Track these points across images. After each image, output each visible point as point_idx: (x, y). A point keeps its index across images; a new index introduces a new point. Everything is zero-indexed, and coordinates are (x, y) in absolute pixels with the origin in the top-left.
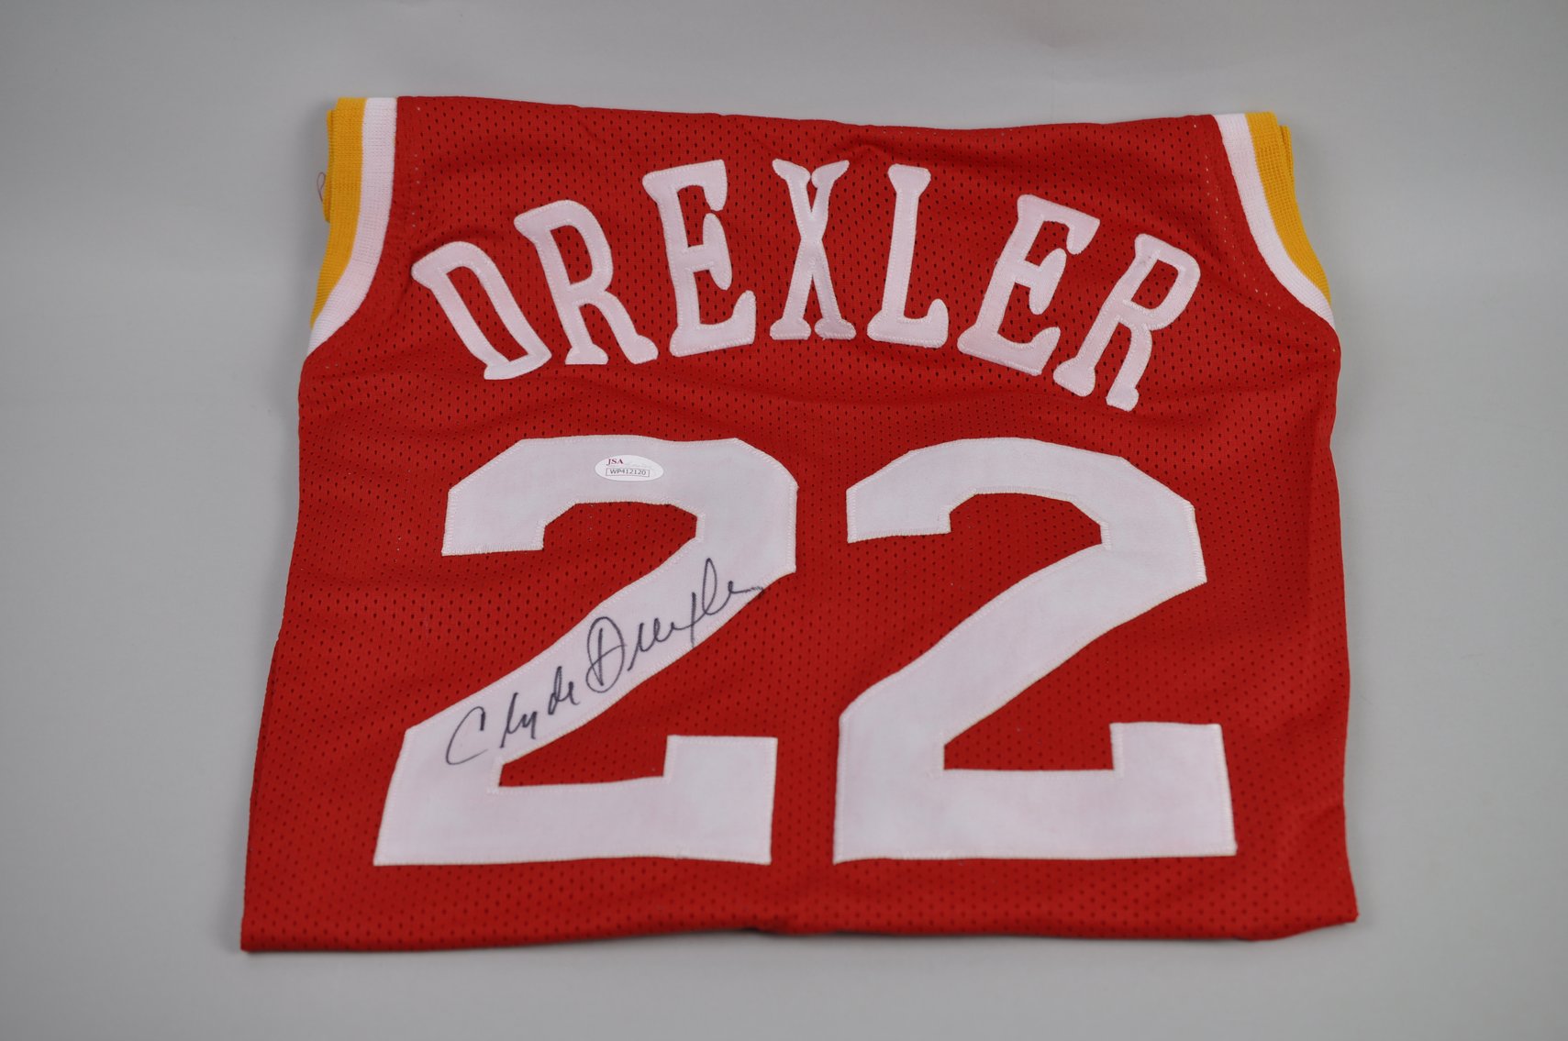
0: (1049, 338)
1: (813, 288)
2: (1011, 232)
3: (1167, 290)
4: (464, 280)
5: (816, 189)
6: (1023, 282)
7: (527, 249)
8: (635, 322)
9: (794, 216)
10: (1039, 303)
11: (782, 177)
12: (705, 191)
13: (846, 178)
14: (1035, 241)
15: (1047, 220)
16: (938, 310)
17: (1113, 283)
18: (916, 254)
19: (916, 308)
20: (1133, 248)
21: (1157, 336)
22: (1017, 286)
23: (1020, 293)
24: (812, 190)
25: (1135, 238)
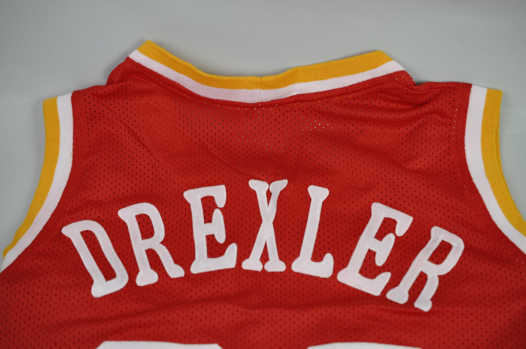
0: (385, 277)
1: (266, 247)
2: (368, 222)
3: (446, 256)
4: (88, 237)
5: (271, 194)
6: (373, 249)
7: (123, 226)
8: (174, 258)
9: (259, 210)
10: (380, 260)
11: (254, 189)
12: (215, 199)
13: (286, 190)
14: (380, 228)
15: (386, 217)
16: (329, 259)
17: (418, 252)
18: (319, 230)
19: (317, 257)
20: (429, 234)
21: (441, 278)
22: (370, 251)
23: (371, 255)
24: (269, 194)
25: (431, 229)
